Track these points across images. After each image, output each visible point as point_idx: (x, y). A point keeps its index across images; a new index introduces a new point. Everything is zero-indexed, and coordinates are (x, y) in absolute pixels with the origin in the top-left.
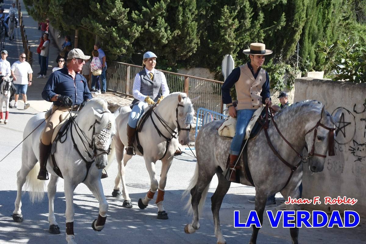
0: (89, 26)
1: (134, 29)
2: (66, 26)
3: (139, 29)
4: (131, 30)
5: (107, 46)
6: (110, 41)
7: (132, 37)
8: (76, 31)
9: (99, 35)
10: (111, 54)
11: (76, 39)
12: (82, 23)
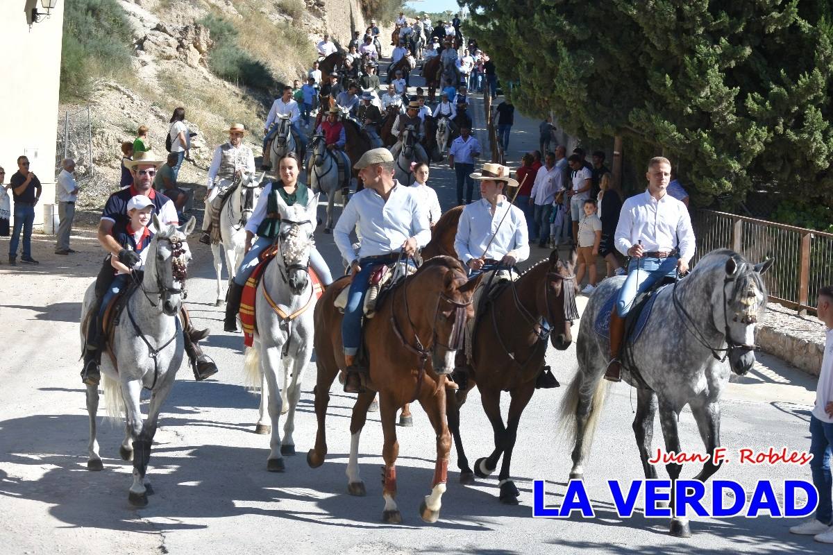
0: (647, 127)
1: (752, 136)
2: (594, 127)
3: (764, 133)
4: (744, 139)
5: (688, 175)
6: (695, 162)
7: (745, 155)
8: (617, 140)
9: (668, 148)
10: (699, 193)
11: (617, 158)
12: (630, 120)
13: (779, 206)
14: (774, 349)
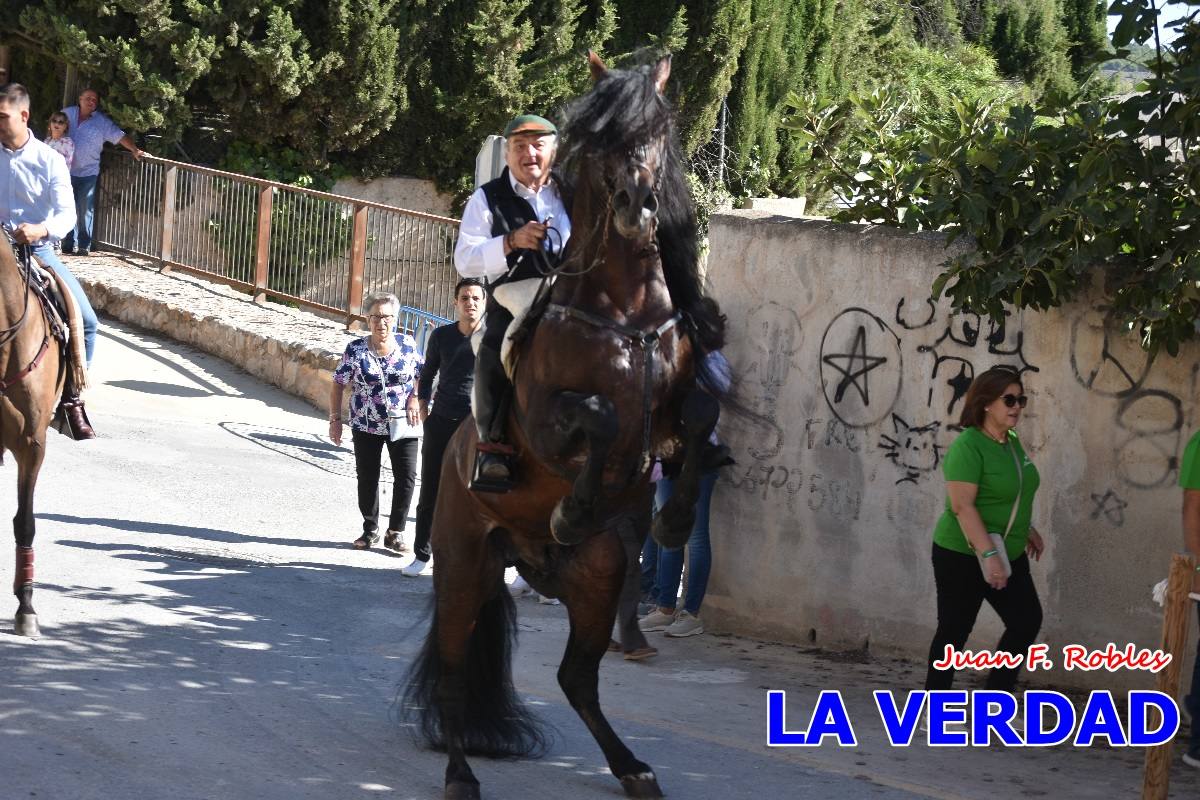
0: (45, 33)
1: (193, 48)
3: (210, 45)
4: (182, 53)
6: (112, 85)
7: (183, 75)
9: (75, 64)
12: (22, 22)
13: (230, 148)
14: (219, 348)
